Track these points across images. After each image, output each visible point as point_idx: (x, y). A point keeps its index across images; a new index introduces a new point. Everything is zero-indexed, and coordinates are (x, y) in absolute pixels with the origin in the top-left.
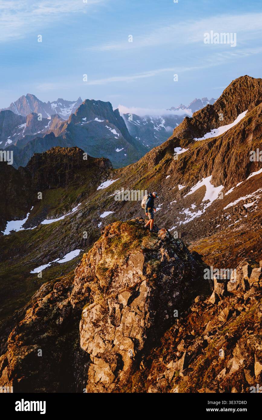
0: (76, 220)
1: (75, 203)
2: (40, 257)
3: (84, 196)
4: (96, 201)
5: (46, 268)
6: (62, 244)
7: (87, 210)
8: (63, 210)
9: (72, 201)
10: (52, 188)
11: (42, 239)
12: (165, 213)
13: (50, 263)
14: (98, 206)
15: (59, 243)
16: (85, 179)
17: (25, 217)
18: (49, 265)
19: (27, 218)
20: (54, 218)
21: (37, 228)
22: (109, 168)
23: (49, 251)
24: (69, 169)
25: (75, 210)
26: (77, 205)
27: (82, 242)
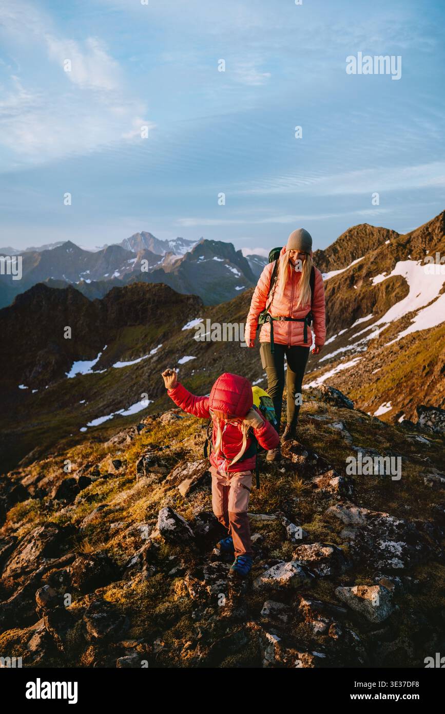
0: (150, 364)
1: (154, 345)
2: (101, 407)
3: (165, 337)
4: (177, 343)
5: (107, 420)
6: (130, 392)
7: (165, 353)
8: (140, 352)
9: (152, 342)
10: (130, 326)
11: (110, 385)
12: (253, 361)
13: (112, 414)
14: (178, 350)
15: (126, 392)
16: (170, 316)
17: (96, 358)
18: (110, 417)
19: (98, 359)
20: (128, 361)
21: (106, 372)
22: (199, 305)
23: (113, 400)
24: (153, 304)
25: (153, 352)
26: (157, 346)
27: (153, 391)
